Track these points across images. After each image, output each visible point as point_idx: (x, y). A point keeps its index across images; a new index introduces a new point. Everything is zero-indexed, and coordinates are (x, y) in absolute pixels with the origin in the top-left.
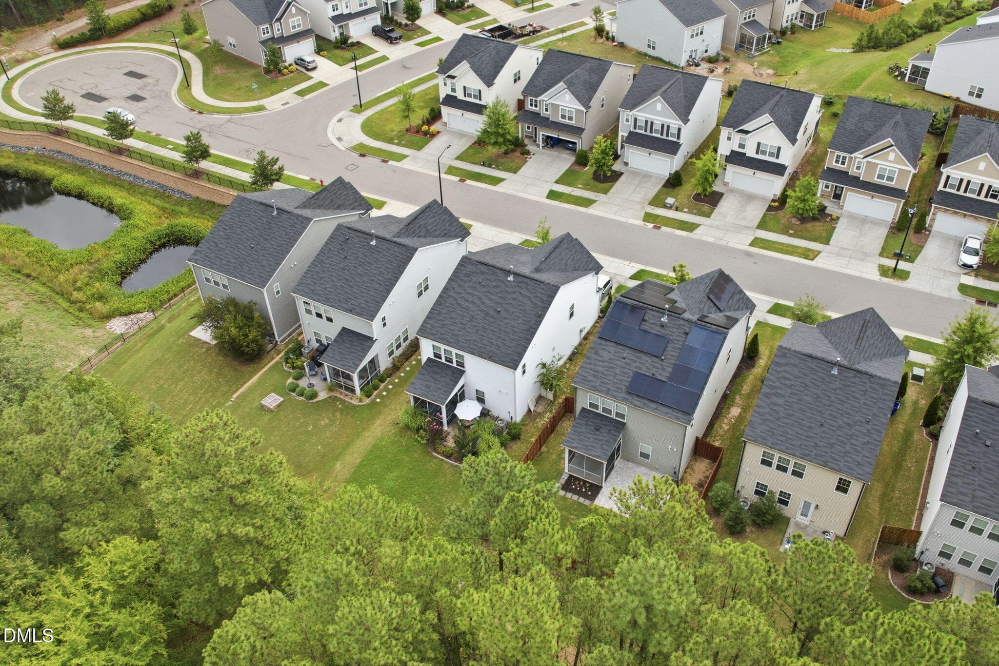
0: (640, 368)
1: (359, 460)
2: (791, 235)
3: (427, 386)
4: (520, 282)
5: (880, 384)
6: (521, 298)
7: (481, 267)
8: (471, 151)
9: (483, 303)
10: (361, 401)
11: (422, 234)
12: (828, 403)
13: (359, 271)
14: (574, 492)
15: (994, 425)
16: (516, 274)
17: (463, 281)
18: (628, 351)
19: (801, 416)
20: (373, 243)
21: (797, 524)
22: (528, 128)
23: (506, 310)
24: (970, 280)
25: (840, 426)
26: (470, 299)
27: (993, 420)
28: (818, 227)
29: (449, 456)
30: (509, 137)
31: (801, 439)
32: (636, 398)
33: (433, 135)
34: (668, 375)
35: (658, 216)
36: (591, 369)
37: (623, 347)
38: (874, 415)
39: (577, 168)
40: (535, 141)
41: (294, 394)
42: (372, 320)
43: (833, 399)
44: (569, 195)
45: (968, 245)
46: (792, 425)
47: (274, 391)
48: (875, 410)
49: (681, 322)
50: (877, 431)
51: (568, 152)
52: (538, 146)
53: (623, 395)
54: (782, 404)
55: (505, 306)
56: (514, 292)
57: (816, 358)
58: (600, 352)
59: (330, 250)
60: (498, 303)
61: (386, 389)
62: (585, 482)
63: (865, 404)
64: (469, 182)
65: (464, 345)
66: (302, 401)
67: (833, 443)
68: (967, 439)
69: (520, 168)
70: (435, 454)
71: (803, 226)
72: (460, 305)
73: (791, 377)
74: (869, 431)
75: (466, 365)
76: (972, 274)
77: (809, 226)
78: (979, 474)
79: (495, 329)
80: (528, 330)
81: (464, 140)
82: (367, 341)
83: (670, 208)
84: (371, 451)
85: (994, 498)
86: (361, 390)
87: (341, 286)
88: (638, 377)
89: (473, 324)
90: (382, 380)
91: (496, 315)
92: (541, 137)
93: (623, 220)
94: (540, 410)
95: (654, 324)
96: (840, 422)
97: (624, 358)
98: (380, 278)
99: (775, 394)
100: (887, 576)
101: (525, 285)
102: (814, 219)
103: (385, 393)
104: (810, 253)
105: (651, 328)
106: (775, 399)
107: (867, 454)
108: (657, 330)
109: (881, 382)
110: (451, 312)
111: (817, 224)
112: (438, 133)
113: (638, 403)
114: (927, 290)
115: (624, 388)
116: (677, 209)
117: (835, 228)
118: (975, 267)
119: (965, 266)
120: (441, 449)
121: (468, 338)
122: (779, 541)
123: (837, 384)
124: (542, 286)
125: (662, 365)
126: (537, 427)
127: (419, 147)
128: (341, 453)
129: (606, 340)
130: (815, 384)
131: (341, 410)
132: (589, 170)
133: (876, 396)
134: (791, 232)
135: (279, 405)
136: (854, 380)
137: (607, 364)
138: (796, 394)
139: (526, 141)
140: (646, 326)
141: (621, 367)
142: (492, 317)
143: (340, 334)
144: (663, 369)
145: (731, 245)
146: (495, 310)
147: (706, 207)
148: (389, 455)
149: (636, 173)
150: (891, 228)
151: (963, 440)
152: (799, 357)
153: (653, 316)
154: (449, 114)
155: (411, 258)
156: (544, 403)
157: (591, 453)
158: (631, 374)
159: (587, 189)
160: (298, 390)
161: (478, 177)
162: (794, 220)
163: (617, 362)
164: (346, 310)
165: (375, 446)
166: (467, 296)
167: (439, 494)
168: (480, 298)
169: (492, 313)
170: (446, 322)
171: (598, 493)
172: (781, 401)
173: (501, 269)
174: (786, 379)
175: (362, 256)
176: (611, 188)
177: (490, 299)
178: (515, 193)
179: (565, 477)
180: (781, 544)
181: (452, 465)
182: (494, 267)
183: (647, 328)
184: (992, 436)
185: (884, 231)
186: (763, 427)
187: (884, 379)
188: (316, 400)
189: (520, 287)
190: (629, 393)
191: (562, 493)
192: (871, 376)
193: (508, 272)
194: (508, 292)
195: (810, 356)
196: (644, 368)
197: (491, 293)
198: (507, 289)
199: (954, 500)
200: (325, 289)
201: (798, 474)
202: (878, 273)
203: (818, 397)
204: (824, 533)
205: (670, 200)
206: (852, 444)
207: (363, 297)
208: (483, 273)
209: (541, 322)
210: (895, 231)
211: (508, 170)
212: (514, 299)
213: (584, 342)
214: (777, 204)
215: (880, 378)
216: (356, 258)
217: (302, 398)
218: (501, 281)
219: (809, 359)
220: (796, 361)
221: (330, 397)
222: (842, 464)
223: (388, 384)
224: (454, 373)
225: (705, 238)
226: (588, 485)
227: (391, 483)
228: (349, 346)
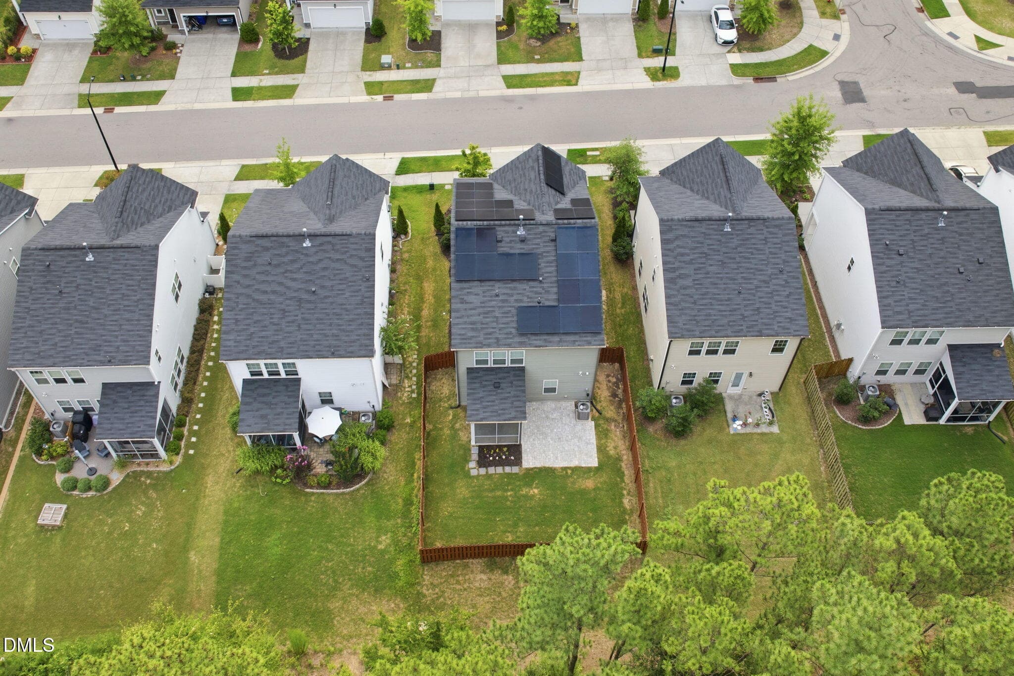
0: (521, 301)
1: (218, 540)
2: (539, 61)
3: (263, 417)
4: (321, 244)
5: (776, 226)
6: (333, 265)
7: (259, 241)
8: (95, 65)
9: (288, 288)
10: (171, 463)
11: (144, 219)
12: (735, 266)
13: (91, 304)
14: (496, 464)
15: (898, 230)
16: (312, 236)
17: (245, 268)
18: (498, 285)
19: (715, 291)
20: (90, 258)
21: (731, 397)
22: (159, 12)
23: (323, 287)
24: (736, 58)
25: (757, 287)
26: (269, 289)
27: (896, 226)
28: (562, 42)
29: (328, 486)
30: (145, 34)
31: (725, 316)
32: (534, 338)
33: (30, 57)
34: (555, 297)
35: (381, 83)
36: (465, 323)
37: (491, 283)
38: (785, 262)
39: (248, 48)
40: (177, 27)
41: (76, 493)
42: (148, 363)
43: (738, 259)
44: (260, 88)
45: (721, 18)
46: (712, 305)
47: (46, 500)
48: (783, 256)
49: (541, 228)
50: (794, 277)
51: (224, 29)
52: (182, 32)
53: (517, 339)
54: (691, 284)
55: (318, 282)
56: (320, 260)
57: (703, 220)
58: (465, 298)
59: (31, 288)
60: (307, 281)
61: (192, 433)
62: (500, 447)
63: (771, 253)
64: (118, 110)
65: (290, 350)
66: (93, 497)
67: (758, 308)
68: (881, 255)
69: (175, 69)
70: (308, 490)
71: (546, 46)
72: (257, 301)
73: (688, 251)
74: (787, 282)
75: (299, 372)
76: (735, 49)
77: (552, 43)
78: (905, 287)
79: (321, 316)
80: (362, 302)
81: (76, 52)
82: (149, 388)
83: (389, 67)
84: (226, 522)
85: (926, 305)
86: (166, 450)
87: (77, 333)
88: (524, 312)
89: (290, 319)
90: (181, 424)
91: (313, 298)
92: (183, 19)
93: (344, 100)
94: (394, 381)
95: (511, 241)
96: (755, 282)
97: (497, 296)
98: (126, 303)
99: (680, 277)
100: (835, 413)
101: (330, 247)
102: (553, 35)
103: (194, 439)
104: (569, 77)
105: (511, 248)
106: (681, 282)
107: (795, 307)
108: (518, 248)
109: (777, 223)
110: (252, 314)
111: (559, 39)
112: (34, 51)
113: (538, 343)
114: (703, 82)
115: (513, 331)
116: (398, 67)
117: (579, 38)
118: (735, 41)
119: (726, 43)
120: (313, 481)
121: (292, 340)
122: (725, 424)
123: (736, 242)
124: (352, 240)
125: (543, 289)
126: (404, 403)
127: (20, 81)
128: (187, 540)
129: (466, 281)
130: (714, 250)
131: (154, 486)
132: (264, 45)
133: (778, 241)
134: (537, 57)
135: (66, 516)
136: (749, 231)
137: (481, 310)
138: (699, 269)
139: (164, 30)
140: (504, 248)
141: (499, 307)
142: (310, 302)
143: (103, 394)
144: (548, 292)
145: (483, 94)
146: (309, 292)
147: (430, 55)
148: (253, 518)
149: (325, 34)
150: (634, 20)
151: (878, 257)
152: (686, 226)
153: (507, 232)
154: (38, 22)
155: (156, 261)
156: (394, 371)
157: (504, 417)
158: (514, 311)
159: (277, 73)
160: (79, 485)
161: (127, 99)
162: (533, 42)
163: (493, 303)
164: (102, 363)
165: (226, 512)
166: (263, 287)
167: (342, 536)
168: (280, 284)
169: (305, 296)
170: (252, 330)
171: (520, 453)
172: (688, 282)
173: (288, 236)
174: (682, 255)
175: (83, 282)
176: (305, 61)
177: (294, 280)
178: (189, 106)
179: (475, 452)
180: (728, 426)
181: (337, 494)
182: (277, 236)
183: (506, 250)
184: (901, 243)
185: (628, 28)
186: (684, 317)
187: (778, 219)
188: (110, 489)
189: (325, 251)
190: (522, 335)
191: (483, 471)
192: (764, 220)
193: (302, 237)
194: (312, 263)
195: (697, 220)
196: (525, 299)
197: (291, 272)
198: (311, 259)
199: (892, 323)
200: (56, 344)
201: (729, 351)
202: (649, 79)
203: (723, 263)
204: (760, 395)
205: (386, 59)
206: (777, 302)
207: (117, 337)
208: (267, 249)
209: (373, 286)
210: (641, 23)
211: (162, 77)
212: (325, 269)
213: (395, 276)
214: (504, 27)
215: (773, 219)
216: (77, 287)
217: (91, 494)
218: (297, 251)
219: (696, 224)
220: (685, 231)
221: (128, 476)
222: (776, 328)
223: (191, 425)
224: (287, 386)
225: (450, 95)
226: (505, 449)
227: (277, 550)
228: (126, 405)
